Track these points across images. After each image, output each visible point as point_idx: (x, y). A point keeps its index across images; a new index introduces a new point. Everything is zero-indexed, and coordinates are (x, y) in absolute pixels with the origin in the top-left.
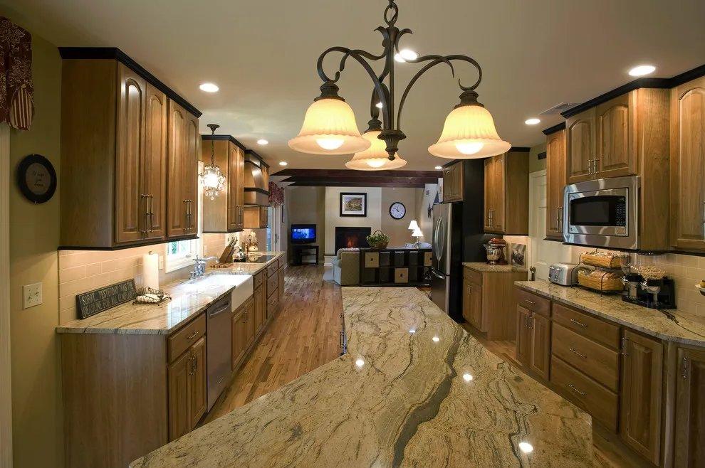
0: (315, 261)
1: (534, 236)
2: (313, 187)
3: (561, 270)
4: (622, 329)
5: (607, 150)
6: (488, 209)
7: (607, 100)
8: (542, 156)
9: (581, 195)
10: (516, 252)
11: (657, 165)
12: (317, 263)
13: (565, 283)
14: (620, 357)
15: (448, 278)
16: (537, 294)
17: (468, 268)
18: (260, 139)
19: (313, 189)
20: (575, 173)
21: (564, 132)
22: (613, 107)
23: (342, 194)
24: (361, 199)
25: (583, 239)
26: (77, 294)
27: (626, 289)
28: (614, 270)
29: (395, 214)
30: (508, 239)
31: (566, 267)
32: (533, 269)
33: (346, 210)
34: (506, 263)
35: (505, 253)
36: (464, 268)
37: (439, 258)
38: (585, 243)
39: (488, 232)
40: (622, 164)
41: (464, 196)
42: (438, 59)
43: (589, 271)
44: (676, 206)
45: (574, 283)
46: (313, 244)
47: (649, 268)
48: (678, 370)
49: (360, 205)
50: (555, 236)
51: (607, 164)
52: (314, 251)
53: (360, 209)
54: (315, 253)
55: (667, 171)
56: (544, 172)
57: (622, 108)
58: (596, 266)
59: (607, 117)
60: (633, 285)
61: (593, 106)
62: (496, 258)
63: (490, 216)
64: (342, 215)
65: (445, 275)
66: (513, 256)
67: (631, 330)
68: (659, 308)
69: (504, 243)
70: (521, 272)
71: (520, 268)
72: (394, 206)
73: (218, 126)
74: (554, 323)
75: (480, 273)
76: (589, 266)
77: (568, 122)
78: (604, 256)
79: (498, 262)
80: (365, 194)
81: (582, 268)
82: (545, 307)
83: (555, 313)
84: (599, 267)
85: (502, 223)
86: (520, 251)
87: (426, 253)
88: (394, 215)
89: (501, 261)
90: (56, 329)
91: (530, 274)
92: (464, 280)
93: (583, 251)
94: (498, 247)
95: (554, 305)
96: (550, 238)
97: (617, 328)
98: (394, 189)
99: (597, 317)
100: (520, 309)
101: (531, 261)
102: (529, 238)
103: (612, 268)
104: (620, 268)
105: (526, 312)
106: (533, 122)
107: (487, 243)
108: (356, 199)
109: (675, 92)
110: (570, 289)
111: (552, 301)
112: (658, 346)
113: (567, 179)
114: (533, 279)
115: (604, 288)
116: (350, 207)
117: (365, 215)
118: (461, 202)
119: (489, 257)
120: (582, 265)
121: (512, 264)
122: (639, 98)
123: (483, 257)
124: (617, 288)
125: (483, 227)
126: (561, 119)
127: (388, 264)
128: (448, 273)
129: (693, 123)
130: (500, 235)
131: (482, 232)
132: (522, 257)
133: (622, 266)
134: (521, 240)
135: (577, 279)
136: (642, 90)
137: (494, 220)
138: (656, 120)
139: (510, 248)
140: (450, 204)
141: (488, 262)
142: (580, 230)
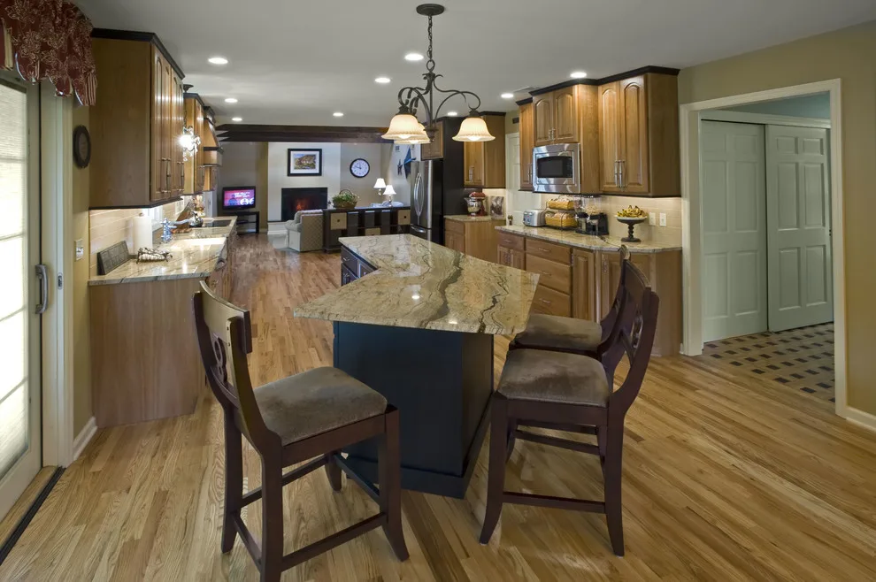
0: (254, 230)
1: (510, 188)
2: (251, 143)
3: (533, 214)
4: (572, 248)
5: (560, 124)
6: (468, 166)
7: (559, 88)
8: (516, 121)
9: (548, 155)
10: (495, 204)
11: (590, 136)
12: (257, 232)
13: (536, 225)
14: (571, 268)
15: (429, 231)
16: (514, 234)
17: (449, 220)
18: (227, 98)
19: (252, 146)
20: (540, 139)
21: (532, 104)
22: (563, 94)
23: (290, 150)
24: (314, 156)
25: (553, 188)
26: (98, 251)
27: (579, 224)
28: (570, 211)
29: (356, 171)
30: (486, 192)
31: (537, 212)
32: (510, 218)
33: (295, 168)
34: (486, 214)
35: (484, 205)
36: (446, 221)
37: (419, 213)
38: (554, 191)
39: (468, 187)
40: (569, 135)
41: (444, 154)
42: (458, 92)
43: (554, 213)
44: (603, 163)
45: (543, 224)
46: (252, 210)
47: (591, 206)
48: (603, 267)
49: (312, 162)
50: (526, 187)
51: (560, 134)
52: (253, 218)
53: (314, 167)
54: (255, 220)
55: (598, 141)
56: (517, 134)
57: (569, 96)
58: (559, 209)
59: (560, 100)
60: (583, 220)
61: (551, 90)
62: (476, 210)
63: (471, 172)
64: (289, 174)
65: (426, 228)
66: (493, 208)
67: (578, 248)
68: (599, 235)
69: (484, 196)
70: (501, 221)
71: (498, 217)
72: (355, 164)
73: (192, 86)
74: (528, 255)
75: (463, 223)
76: (554, 208)
77: (535, 99)
78: (564, 200)
79: (478, 213)
80: (320, 150)
81: (548, 212)
82: (521, 243)
83: (528, 247)
84: (561, 209)
85: (482, 177)
86: (498, 203)
87: (400, 212)
88: (355, 173)
89: (481, 212)
90: (89, 282)
91: (508, 221)
92: (446, 232)
93: (549, 197)
94: (478, 200)
95: (527, 240)
96: (524, 189)
97: (568, 249)
98: (355, 144)
99: (557, 243)
100: (500, 249)
101: (508, 210)
102: (506, 190)
103: (569, 210)
104: (573, 210)
105: (506, 250)
106: (508, 96)
107: (467, 196)
108: (308, 156)
109: (600, 88)
110: (540, 229)
111: (525, 237)
112: (591, 255)
113: (535, 142)
114: (511, 224)
115: (564, 225)
116: (300, 163)
117: (320, 174)
118: (441, 160)
119: (470, 209)
120: (548, 209)
121: (491, 214)
122: (579, 92)
123: (464, 210)
124: (573, 224)
125: (463, 182)
126: (529, 96)
127: (356, 225)
128: (429, 227)
129: (610, 110)
130: (480, 189)
131: (462, 185)
132: (501, 207)
133: (575, 207)
134: (499, 192)
135: (545, 222)
136: (580, 86)
137: (474, 174)
138: (589, 106)
139: (489, 200)
140: (430, 162)
141: (469, 214)
142: (549, 181)
